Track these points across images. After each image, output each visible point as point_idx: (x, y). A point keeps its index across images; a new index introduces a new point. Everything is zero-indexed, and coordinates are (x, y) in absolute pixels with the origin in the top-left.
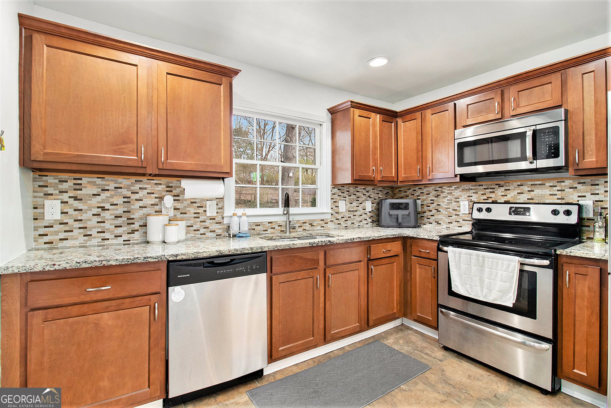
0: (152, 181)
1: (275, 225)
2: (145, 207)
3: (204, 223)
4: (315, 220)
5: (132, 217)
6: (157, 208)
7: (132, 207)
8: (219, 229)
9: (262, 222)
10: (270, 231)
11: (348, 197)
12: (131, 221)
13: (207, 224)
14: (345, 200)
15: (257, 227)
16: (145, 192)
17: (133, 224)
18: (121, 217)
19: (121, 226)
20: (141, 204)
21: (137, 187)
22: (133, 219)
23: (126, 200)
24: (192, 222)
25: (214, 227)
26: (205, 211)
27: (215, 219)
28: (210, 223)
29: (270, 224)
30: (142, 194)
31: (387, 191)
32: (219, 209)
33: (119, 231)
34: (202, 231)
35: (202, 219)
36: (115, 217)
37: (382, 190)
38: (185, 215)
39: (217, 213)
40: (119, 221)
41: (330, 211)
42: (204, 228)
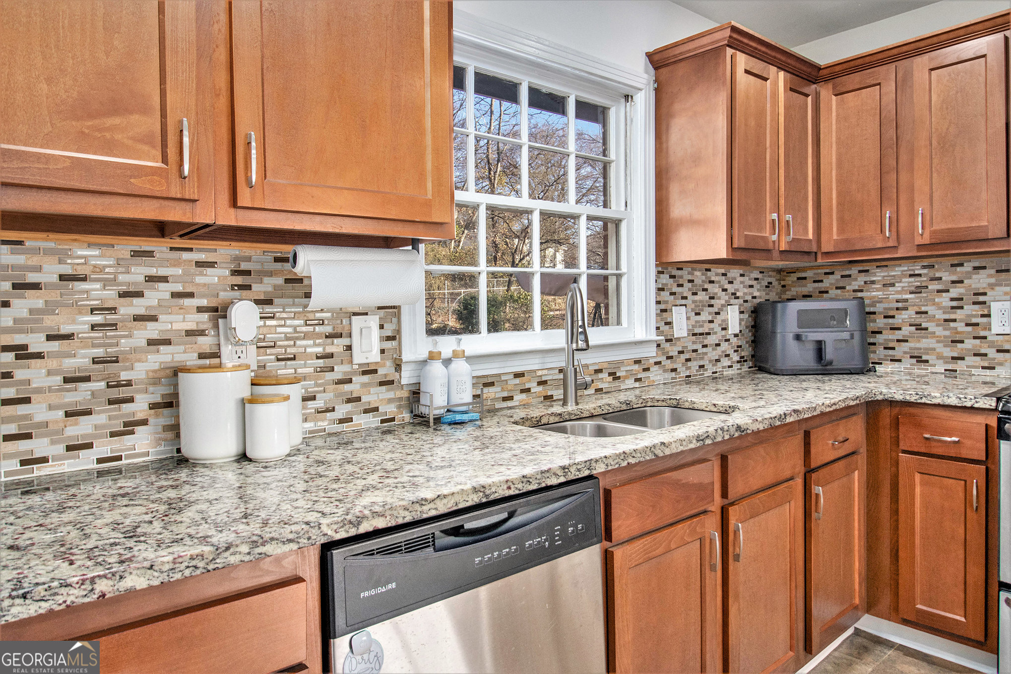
0: (186, 255)
1: (529, 381)
2: (167, 342)
3: (347, 387)
4: (621, 362)
5: (124, 376)
6: (205, 343)
7: (125, 344)
8: (390, 401)
9: (499, 375)
10: (519, 398)
11: (690, 297)
12: (123, 393)
13: (353, 388)
14: (686, 305)
15: (486, 390)
16: (164, 291)
17: (131, 400)
18: (87, 379)
19: (88, 413)
20: (152, 330)
21: (137, 274)
22: (129, 384)
23: (98, 319)
24: (312, 384)
25: (375, 396)
26: (349, 348)
27: (375, 371)
28: (364, 385)
29: (517, 381)
30: (155, 296)
31: (770, 280)
32: (389, 338)
33: (81, 428)
34: (343, 410)
35: (340, 370)
36: (66, 380)
37: (760, 276)
38: (291, 364)
39: (383, 351)
40: (81, 394)
41: (653, 336)
42: (349, 401)
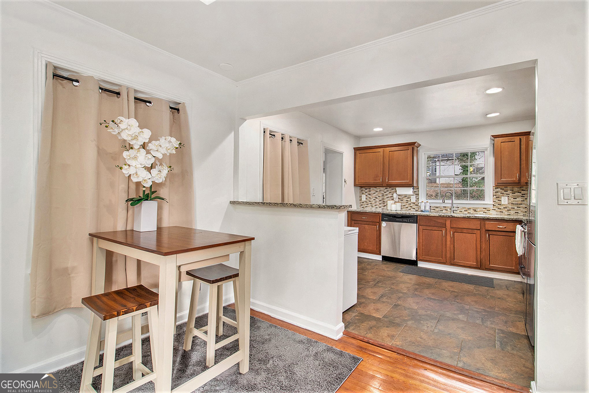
0: (390, 188)
1: (447, 208)
2: (388, 198)
3: (410, 205)
4: (479, 208)
5: (384, 201)
6: (392, 198)
7: (384, 197)
8: (417, 208)
9: (440, 207)
10: (444, 211)
11: (511, 194)
12: (384, 202)
13: (412, 205)
14: (508, 196)
15: (436, 209)
16: (388, 192)
17: (385, 203)
18: (381, 201)
19: (381, 204)
20: (387, 196)
21: (386, 191)
22: (385, 202)
23: (382, 195)
24: (405, 204)
25: (414, 207)
26: (410, 200)
27: (415, 203)
28: (413, 205)
29: (444, 208)
30: (387, 193)
32: (417, 199)
33: (381, 205)
34: (409, 208)
35: (409, 203)
36: (380, 201)
38: (402, 201)
39: (416, 201)
40: (380, 202)
41: (492, 203)
42: (410, 207)
